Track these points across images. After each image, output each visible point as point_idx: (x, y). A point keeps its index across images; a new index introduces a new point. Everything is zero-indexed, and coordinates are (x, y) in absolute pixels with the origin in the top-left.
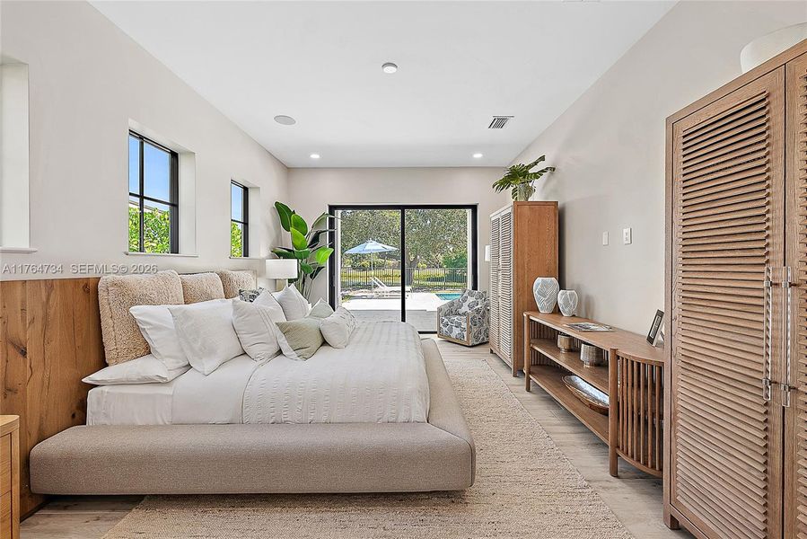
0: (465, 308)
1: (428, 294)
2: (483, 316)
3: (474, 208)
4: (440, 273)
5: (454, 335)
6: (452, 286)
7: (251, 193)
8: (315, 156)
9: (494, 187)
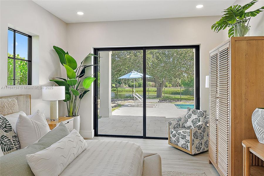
0: (189, 123)
1: (170, 104)
2: (204, 131)
3: (197, 47)
4: (178, 89)
5: (180, 144)
6: (185, 99)
7: (34, 40)
8: (80, 13)
9: (212, 27)
